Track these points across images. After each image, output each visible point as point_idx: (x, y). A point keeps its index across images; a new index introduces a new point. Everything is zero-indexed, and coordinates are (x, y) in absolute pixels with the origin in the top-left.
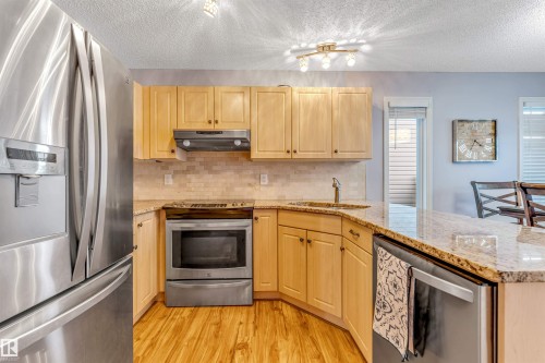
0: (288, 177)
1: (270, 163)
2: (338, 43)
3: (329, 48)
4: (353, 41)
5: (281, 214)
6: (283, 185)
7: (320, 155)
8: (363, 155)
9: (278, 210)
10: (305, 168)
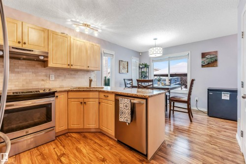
0: (65, 77)
1: (56, 69)
2: (91, 25)
3: (88, 26)
4: (97, 27)
5: (69, 93)
6: (62, 80)
7: (82, 68)
8: (97, 69)
9: (68, 91)
10: (73, 73)
